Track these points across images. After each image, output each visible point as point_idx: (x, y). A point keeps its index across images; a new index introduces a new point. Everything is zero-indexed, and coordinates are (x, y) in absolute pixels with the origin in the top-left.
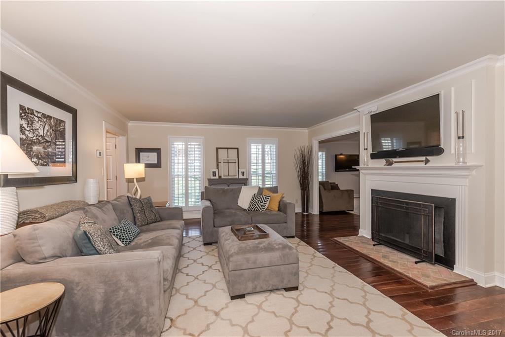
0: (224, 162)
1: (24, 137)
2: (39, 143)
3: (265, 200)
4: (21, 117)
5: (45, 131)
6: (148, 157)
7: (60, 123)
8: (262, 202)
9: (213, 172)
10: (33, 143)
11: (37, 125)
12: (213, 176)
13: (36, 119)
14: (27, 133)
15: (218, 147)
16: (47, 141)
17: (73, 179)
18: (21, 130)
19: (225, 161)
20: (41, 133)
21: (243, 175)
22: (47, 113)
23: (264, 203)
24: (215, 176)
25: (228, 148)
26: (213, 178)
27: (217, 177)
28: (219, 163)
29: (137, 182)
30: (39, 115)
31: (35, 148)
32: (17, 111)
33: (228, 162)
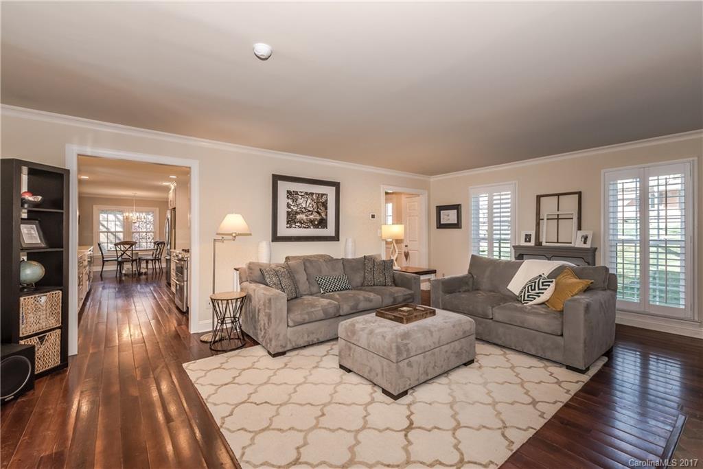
0: (548, 219)
1: (290, 210)
2: (303, 212)
3: (541, 287)
4: (288, 198)
5: (308, 204)
6: (448, 216)
7: (322, 197)
8: (535, 290)
9: (526, 235)
10: (297, 213)
11: (300, 201)
12: (526, 241)
13: (300, 197)
14: (292, 207)
15: (539, 194)
16: (310, 211)
17: (336, 238)
18: (288, 206)
19: (550, 217)
20: (304, 206)
21: (585, 243)
22: (309, 192)
23: (537, 291)
24: (530, 241)
25: (558, 195)
26: (523, 243)
27: (532, 243)
28: (541, 221)
29: (396, 243)
30: (303, 194)
31: (298, 217)
32: (285, 194)
33: (558, 219)
